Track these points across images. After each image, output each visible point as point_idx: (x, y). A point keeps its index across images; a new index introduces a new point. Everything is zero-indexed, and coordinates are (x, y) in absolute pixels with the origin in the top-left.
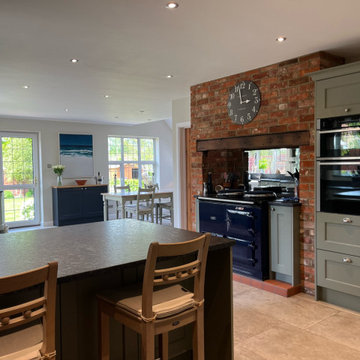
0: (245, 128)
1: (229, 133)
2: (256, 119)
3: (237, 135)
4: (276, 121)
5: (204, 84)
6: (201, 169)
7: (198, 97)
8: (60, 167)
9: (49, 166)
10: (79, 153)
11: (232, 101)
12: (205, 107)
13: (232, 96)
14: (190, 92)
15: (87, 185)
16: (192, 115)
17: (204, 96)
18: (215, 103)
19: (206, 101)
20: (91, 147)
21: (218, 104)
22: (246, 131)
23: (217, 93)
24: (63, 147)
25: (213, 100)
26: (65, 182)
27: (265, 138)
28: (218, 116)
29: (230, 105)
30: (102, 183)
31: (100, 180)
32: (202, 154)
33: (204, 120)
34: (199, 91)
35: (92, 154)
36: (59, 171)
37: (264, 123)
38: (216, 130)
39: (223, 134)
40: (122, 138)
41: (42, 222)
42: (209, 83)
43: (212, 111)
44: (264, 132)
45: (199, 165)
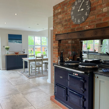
0: (80, 26)
1: (72, 30)
2: (88, 20)
3: (76, 31)
4: (100, 20)
5: (59, 4)
6: (57, 50)
7: (56, 11)
8: (8, 47)
9: (4, 47)
10: (16, 42)
11: (74, 11)
12: (60, 16)
13: (74, 8)
14: (53, 10)
15: (19, 54)
16: (54, 21)
17: (59, 11)
18: (64, 14)
19: (60, 13)
20: (21, 40)
21: (66, 14)
22: (81, 28)
23: (65, 8)
24: (9, 39)
25: (63, 12)
26: (10, 53)
27: (92, 31)
28: (66, 21)
29: (72, 13)
30: (25, 54)
31: (24, 52)
32: (58, 41)
33: (59, 23)
34: (57, 8)
35: (21, 42)
36: (7, 49)
37: (92, 22)
38: (65, 28)
39: (69, 30)
40: (34, 36)
41: (1, 68)
42: (62, 3)
43: (63, 18)
44: (92, 27)
45: (56, 48)
